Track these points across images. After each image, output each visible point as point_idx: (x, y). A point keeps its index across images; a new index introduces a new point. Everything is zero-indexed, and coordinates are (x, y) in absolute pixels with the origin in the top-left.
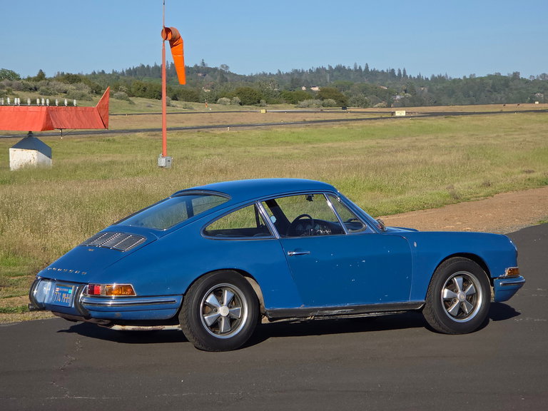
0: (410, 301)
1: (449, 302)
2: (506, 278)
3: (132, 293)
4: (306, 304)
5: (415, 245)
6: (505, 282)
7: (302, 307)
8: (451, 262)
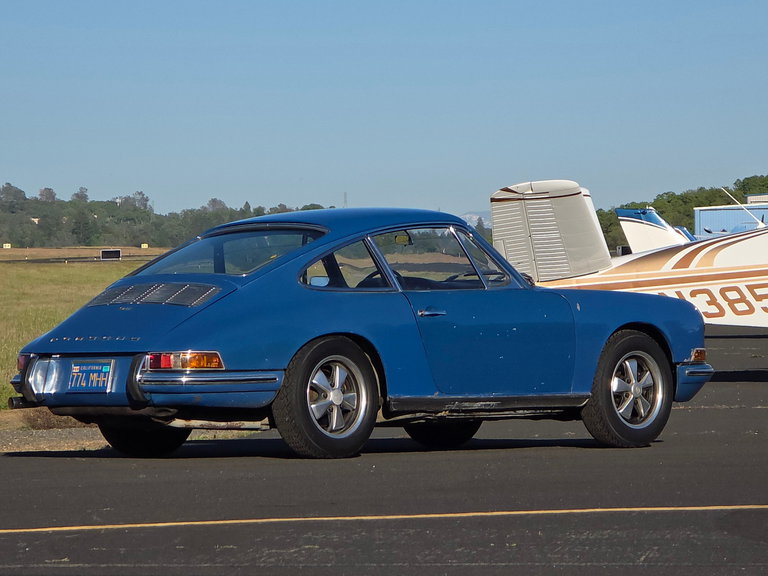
0: (571, 394)
1: (620, 397)
2: (693, 364)
3: (220, 365)
4: (441, 392)
5: (578, 308)
6: (692, 369)
7: (436, 396)
8: (622, 336)
